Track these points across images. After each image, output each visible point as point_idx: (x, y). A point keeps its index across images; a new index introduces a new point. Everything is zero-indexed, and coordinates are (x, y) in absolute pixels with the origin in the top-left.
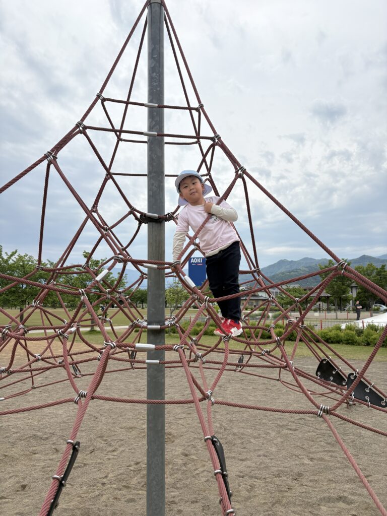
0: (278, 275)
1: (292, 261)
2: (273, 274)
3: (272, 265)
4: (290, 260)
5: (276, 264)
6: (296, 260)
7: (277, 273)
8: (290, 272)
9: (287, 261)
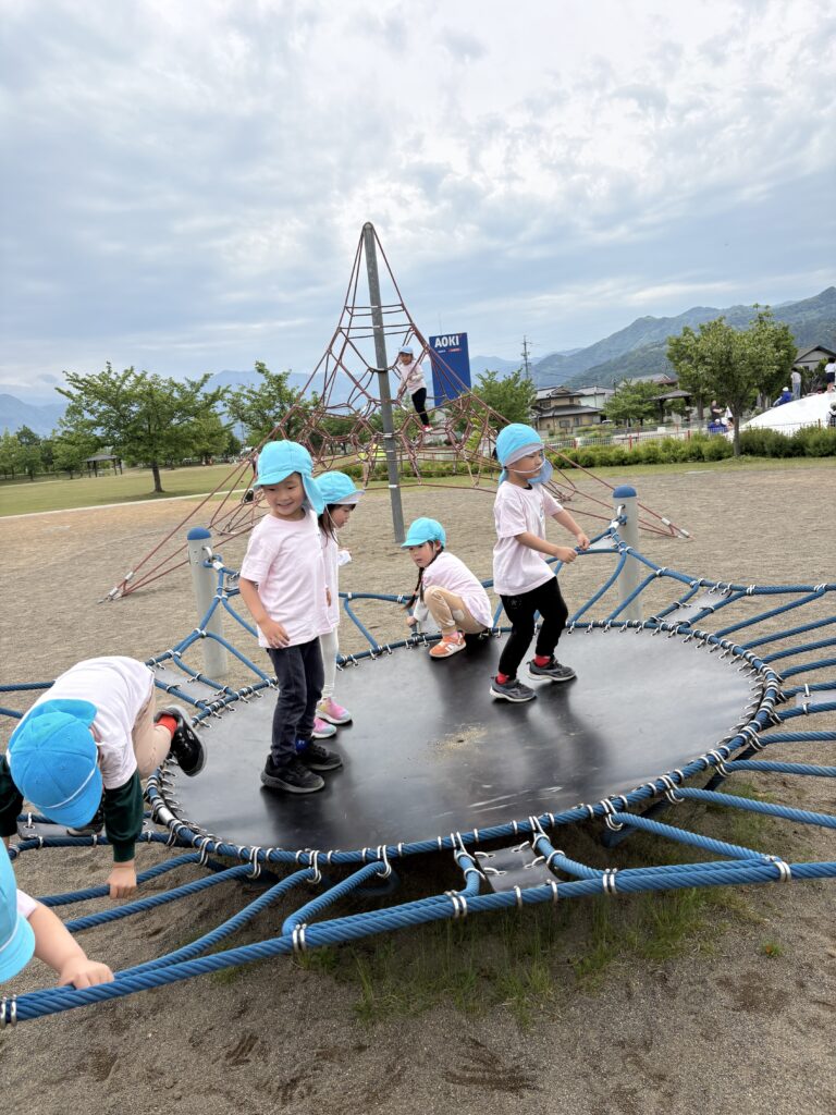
0: (631, 354)
1: (664, 319)
2: (622, 354)
3: (620, 333)
4: (658, 316)
5: (627, 329)
6: (674, 316)
7: (632, 349)
8: (661, 346)
9: (654, 320)
